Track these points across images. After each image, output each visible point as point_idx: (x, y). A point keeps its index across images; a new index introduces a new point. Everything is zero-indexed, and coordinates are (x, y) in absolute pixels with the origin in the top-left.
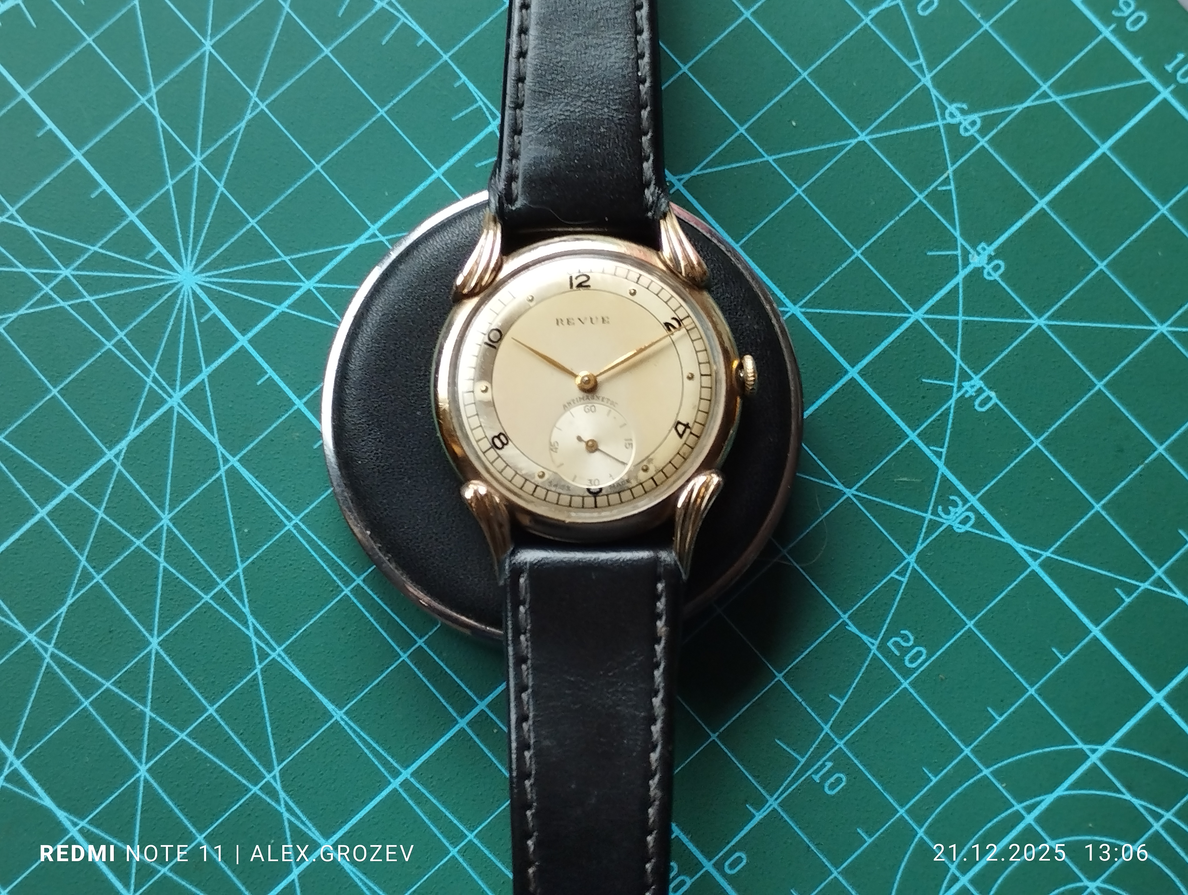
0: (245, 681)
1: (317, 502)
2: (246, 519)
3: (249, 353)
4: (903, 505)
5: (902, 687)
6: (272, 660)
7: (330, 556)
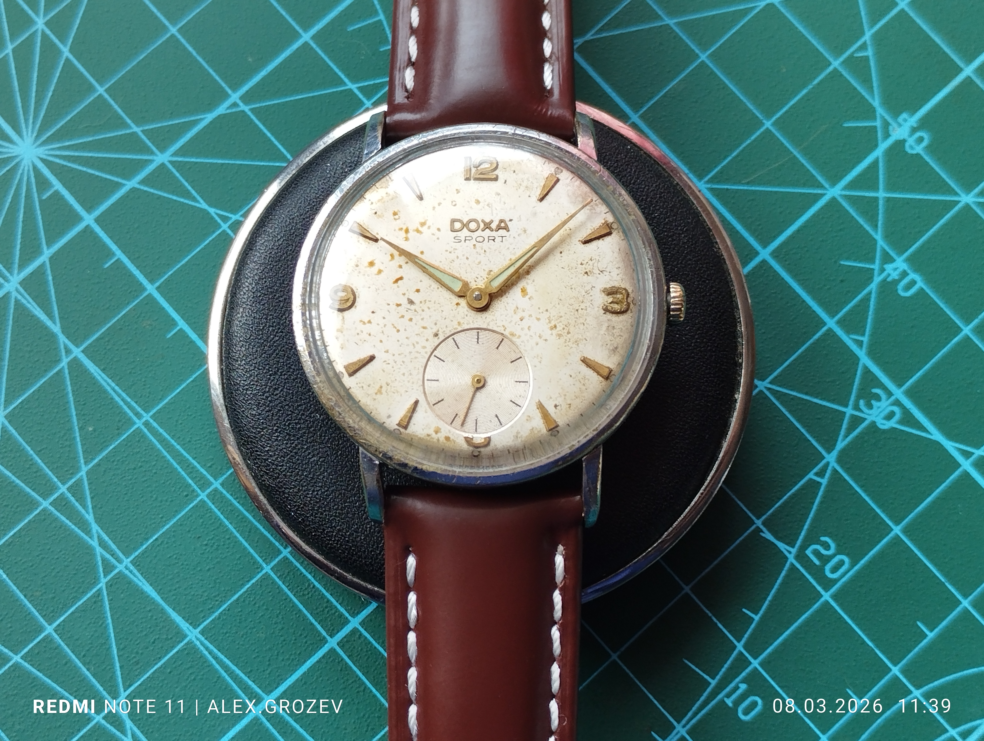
0: (89, 595)
1: (170, 398)
2: (91, 416)
3: (96, 233)
4: (821, 399)
5: (822, 600)
6: (119, 573)
7: (185, 457)
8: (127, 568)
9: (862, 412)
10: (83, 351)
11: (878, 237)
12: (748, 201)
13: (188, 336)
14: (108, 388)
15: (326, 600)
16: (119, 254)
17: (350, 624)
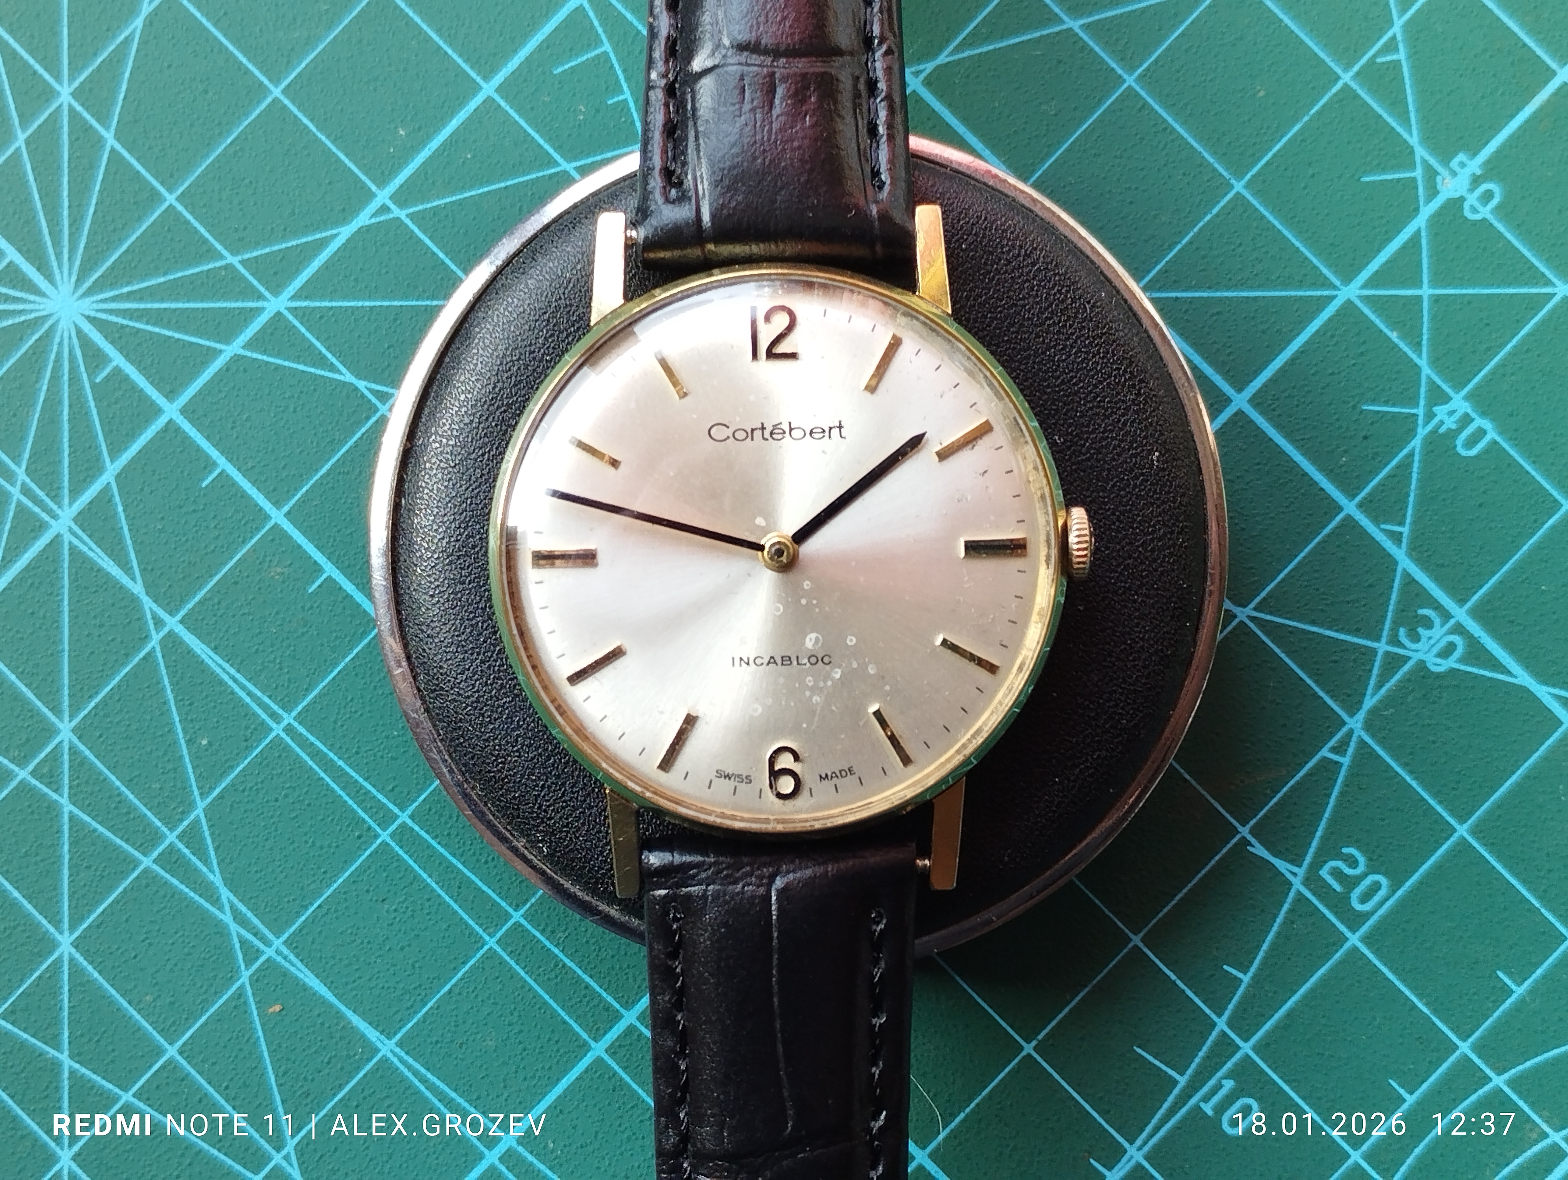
0: (225, 997)
1: (321, 686)
2: (202, 723)
3: (184, 432)
4: (1337, 631)
5: (1347, 946)
6: (268, 960)
7: (352, 777)
8: (278, 952)
9: (1404, 647)
10: (181, 622)
11: (1423, 362)
12: (1212, 315)
13: (341, 588)
14: (226, 678)
15: (583, 985)
16: (223, 463)
17: (623, 1021)
